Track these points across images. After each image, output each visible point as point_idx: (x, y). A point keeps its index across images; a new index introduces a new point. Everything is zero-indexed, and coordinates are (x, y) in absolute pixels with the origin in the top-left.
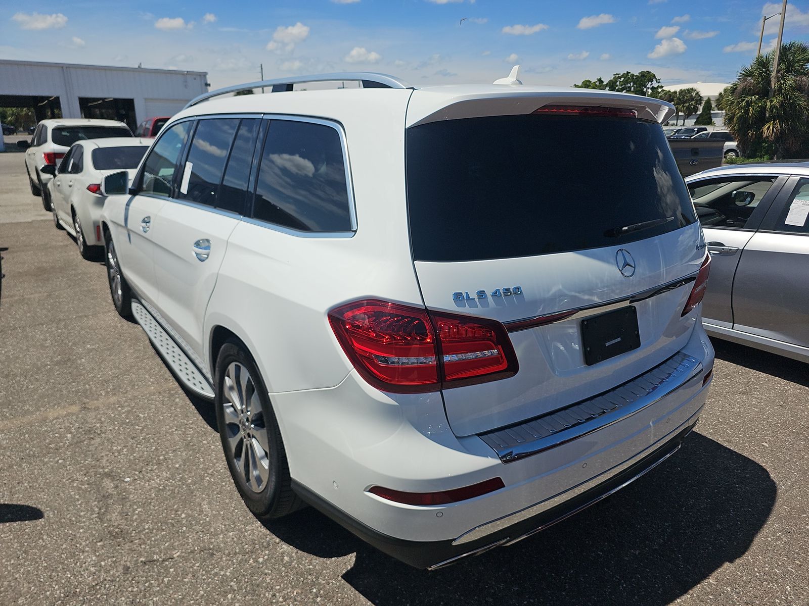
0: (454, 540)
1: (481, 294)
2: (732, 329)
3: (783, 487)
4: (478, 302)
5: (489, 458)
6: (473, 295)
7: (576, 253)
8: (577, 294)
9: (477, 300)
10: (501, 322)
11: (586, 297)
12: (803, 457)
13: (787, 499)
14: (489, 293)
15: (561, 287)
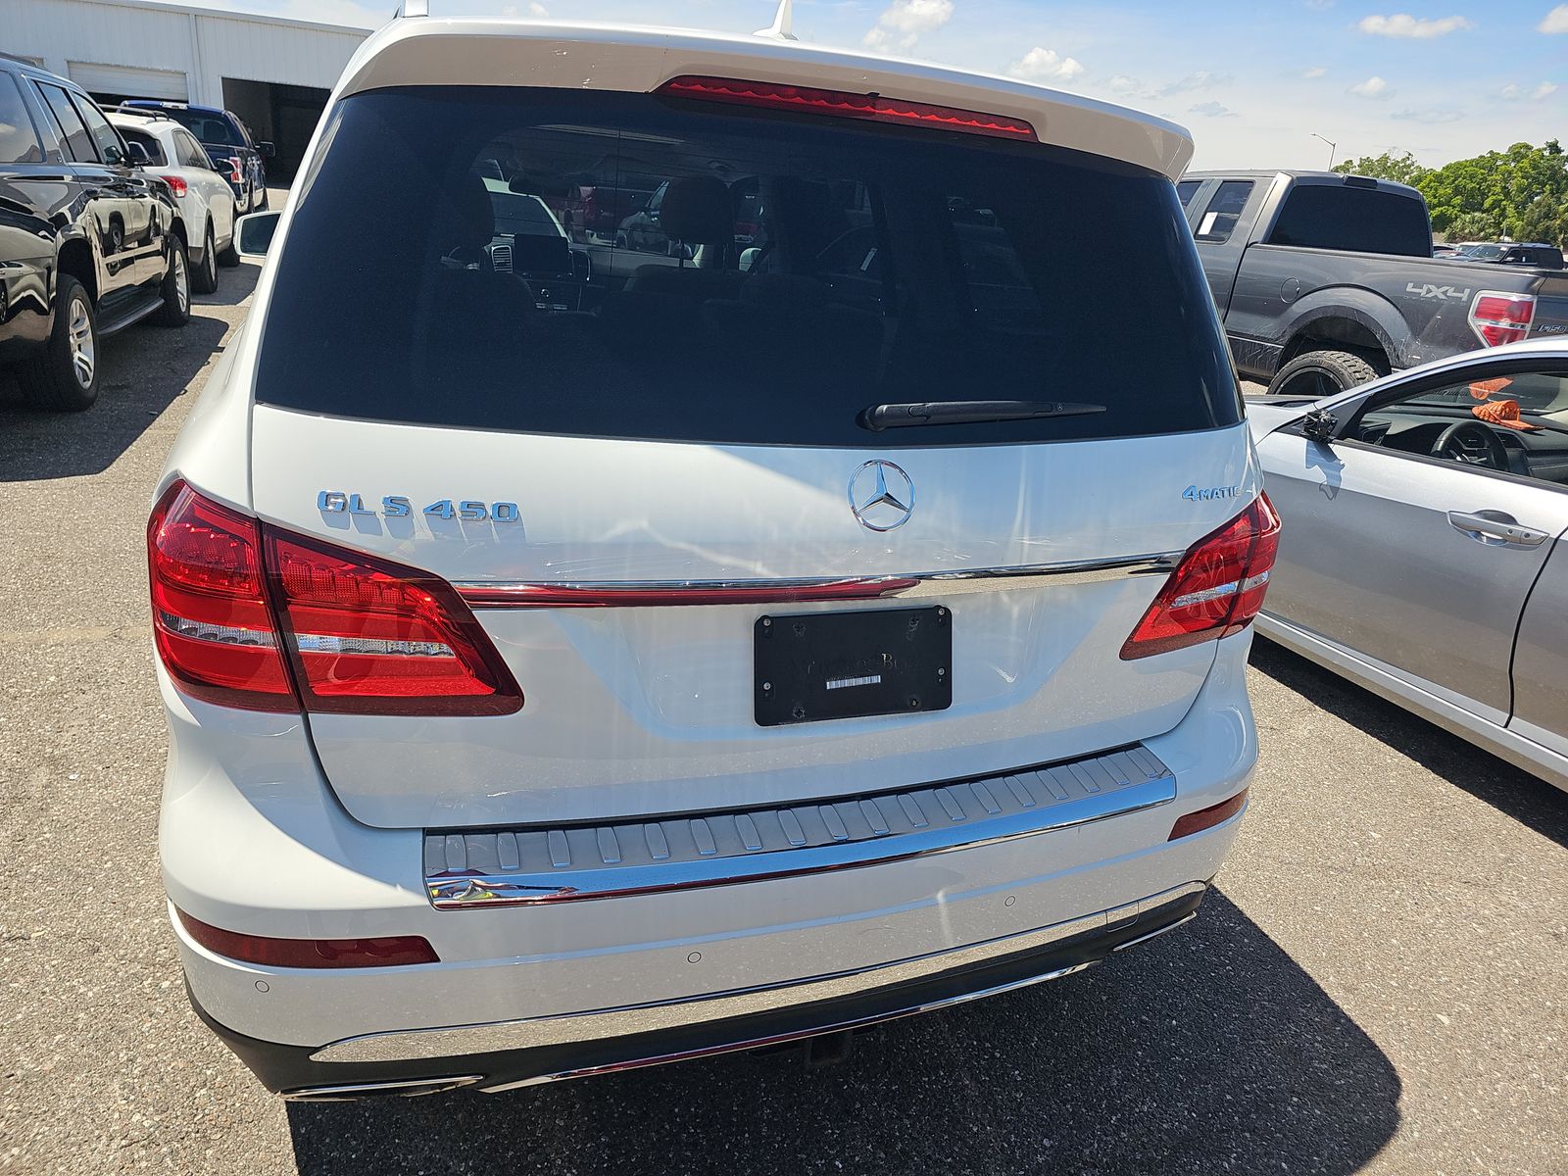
0: (316, 1050)
1: (397, 506)
2: (1506, 727)
3: (1416, 1135)
4: (383, 523)
5: (399, 887)
6: (374, 504)
7: (721, 449)
8: (697, 550)
9: (382, 518)
10: (448, 580)
11: (726, 560)
12: (1527, 1073)
13: (1403, 1168)
14: (418, 506)
15: (645, 524)
